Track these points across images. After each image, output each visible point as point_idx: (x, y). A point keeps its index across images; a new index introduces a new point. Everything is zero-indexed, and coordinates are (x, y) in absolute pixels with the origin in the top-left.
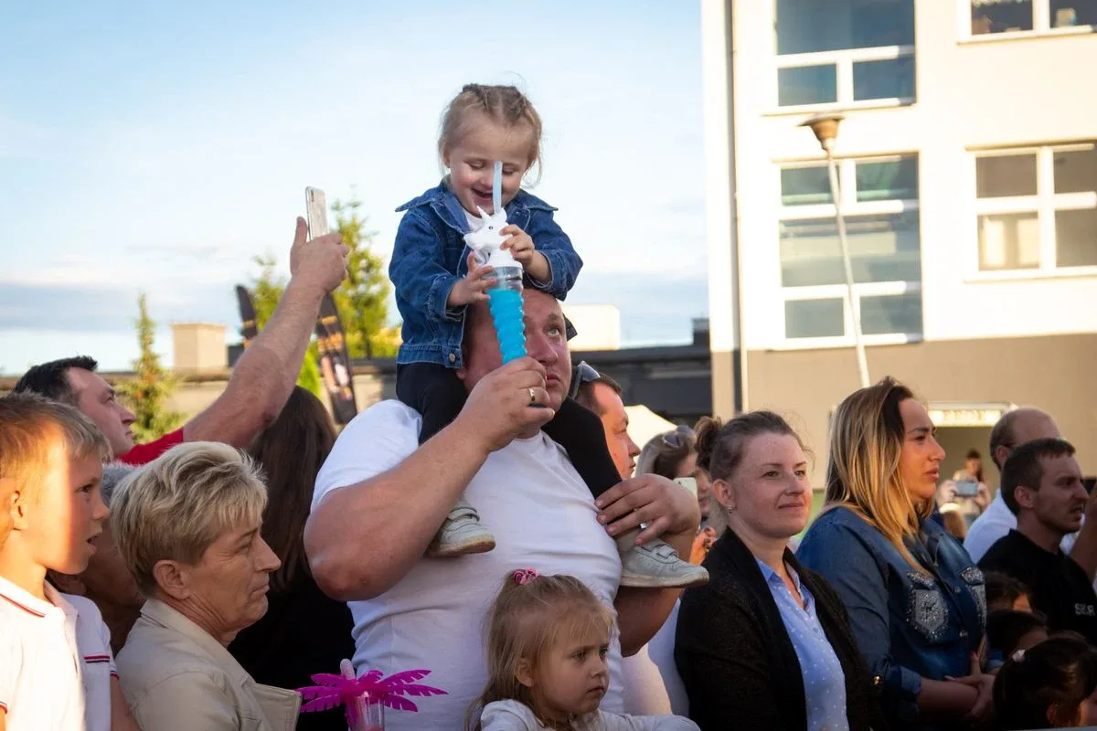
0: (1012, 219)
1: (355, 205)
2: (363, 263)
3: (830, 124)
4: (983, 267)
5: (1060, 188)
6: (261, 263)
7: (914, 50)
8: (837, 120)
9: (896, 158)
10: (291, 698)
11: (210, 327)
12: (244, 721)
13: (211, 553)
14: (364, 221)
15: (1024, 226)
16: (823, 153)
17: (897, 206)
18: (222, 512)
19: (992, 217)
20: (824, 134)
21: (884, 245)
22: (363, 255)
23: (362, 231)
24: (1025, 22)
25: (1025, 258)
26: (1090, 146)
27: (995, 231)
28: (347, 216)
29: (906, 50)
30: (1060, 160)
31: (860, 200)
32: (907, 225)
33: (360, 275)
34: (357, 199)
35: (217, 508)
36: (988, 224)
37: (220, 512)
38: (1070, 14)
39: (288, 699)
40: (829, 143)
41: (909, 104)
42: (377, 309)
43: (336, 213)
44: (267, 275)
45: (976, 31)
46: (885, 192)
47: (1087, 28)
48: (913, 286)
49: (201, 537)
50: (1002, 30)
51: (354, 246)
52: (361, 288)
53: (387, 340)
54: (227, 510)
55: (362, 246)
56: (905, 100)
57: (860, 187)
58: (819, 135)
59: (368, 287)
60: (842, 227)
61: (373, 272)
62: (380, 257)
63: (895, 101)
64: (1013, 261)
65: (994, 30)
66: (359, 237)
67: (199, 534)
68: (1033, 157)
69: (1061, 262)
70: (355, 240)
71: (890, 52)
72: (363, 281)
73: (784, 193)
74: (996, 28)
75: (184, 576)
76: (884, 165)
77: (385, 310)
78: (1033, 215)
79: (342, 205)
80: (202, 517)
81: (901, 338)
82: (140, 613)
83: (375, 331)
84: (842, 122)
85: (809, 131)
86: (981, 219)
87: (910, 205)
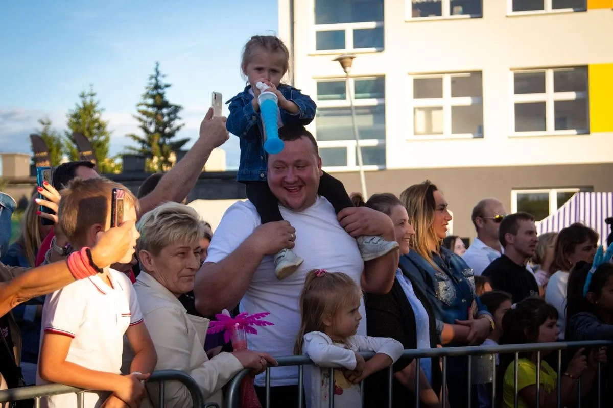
0: (429, 110)
1: (92, 95)
2: (96, 125)
3: (349, 60)
4: (415, 133)
5: (454, 95)
6: (43, 124)
7: (384, 24)
8: (352, 58)
9: (374, 78)
10: (205, 322)
11: (21, 155)
12: (190, 330)
13: (164, 252)
14: (96, 104)
15: (435, 114)
16: (345, 74)
17: (374, 102)
18: (171, 235)
19: (420, 109)
20: (346, 65)
21: (367, 121)
22: (97, 121)
23: (96, 109)
24: (438, 12)
25: (435, 129)
26: (468, 74)
27: (421, 115)
28: (88, 100)
29: (380, 24)
30: (454, 81)
31: (356, 98)
32: (379, 112)
33: (95, 131)
34: (94, 92)
35: (170, 232)
36: (418, 112)
37: (171, 234)
38: (460, 9)
39: (203, 322)
40: (348, 69)
41: (380, 51)
42: (103, 149)
43: (83, 99)
44: (46, 130)
45: (414, 15)
46: (368, 95)
47: (468, 16)
48: (382, 142)
49: (159, 243)
50: (426, 16)
51: (92, 116)
52: (95, 138)
53: (107, 164)
54: (174, 234)
55: (96, 116)
56: (379, 49)
57: (356, 92)
58: (343, 65)
59: (99, 137)
60: (354, 111)
61: (101, 129)
62: (105, 122)
63: (374, 49)
64: (429, 131)
65: (422, 15)
66: (95, 112)
67: (159, 241)
68: (441, 79)
69: (454, 132)
70: (92, 113)
71: (372, 25)
72: (96, 134)
73: (318, 94)
74: (424, 14)
75: (152, 261)
76: (368, 81)
77: (107, 149)
78: (440, 108)
79: (86, 94)
80: (162, 234)
81: (375, 168)
82: (136, 280)
83: (102, 159)
84: (354, 59)
85: (338, 63)
86: (415, 109)
87: (381, 101)
